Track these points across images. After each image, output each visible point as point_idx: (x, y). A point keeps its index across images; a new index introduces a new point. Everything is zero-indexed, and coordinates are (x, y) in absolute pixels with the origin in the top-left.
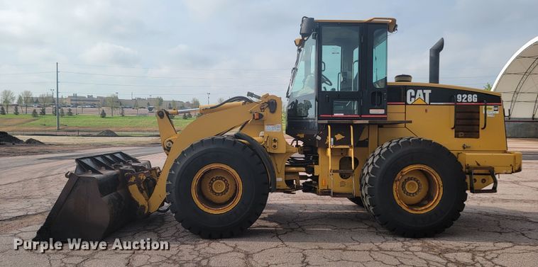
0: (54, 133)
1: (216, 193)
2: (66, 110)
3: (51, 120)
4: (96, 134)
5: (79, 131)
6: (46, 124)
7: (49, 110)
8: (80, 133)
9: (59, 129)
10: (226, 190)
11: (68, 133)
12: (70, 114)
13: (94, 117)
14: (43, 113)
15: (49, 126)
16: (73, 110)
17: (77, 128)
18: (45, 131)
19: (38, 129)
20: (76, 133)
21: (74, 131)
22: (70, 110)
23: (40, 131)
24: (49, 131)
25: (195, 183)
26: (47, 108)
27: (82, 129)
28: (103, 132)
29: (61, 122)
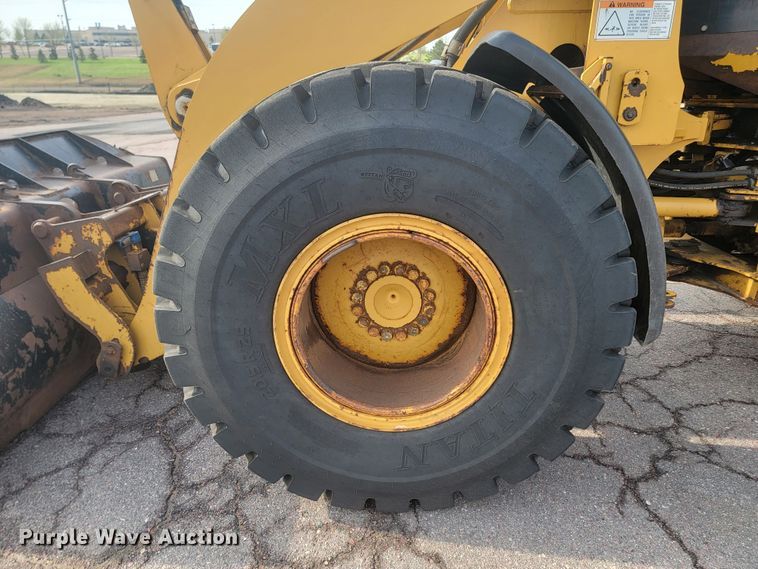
0: (74, 89)
1: (381, 331)
2: (85, 49)
3: (66, 67)
4: (136, 90)
5: (109, 85)
6: (61, 74)
7: (63, 50)
8: (112, 89)
9: (80, 83)
10: (423, 319)
11: (95, 89)
12: (94, 57)
13: (131, 61)
14: (54, 55)
15: (66, 78)
16: (97, 49)
17: (106, 81)
18: (60, 85)
19: (50, 82)
20: (106, 89)
21: (103, 85)
22: (93, 50)
23: (56, 85)
24: (67, 85)
25: (286, 307)
26: (58, 48)
27: (114, 82)
28: (147, 86)
29: (82, 72)
